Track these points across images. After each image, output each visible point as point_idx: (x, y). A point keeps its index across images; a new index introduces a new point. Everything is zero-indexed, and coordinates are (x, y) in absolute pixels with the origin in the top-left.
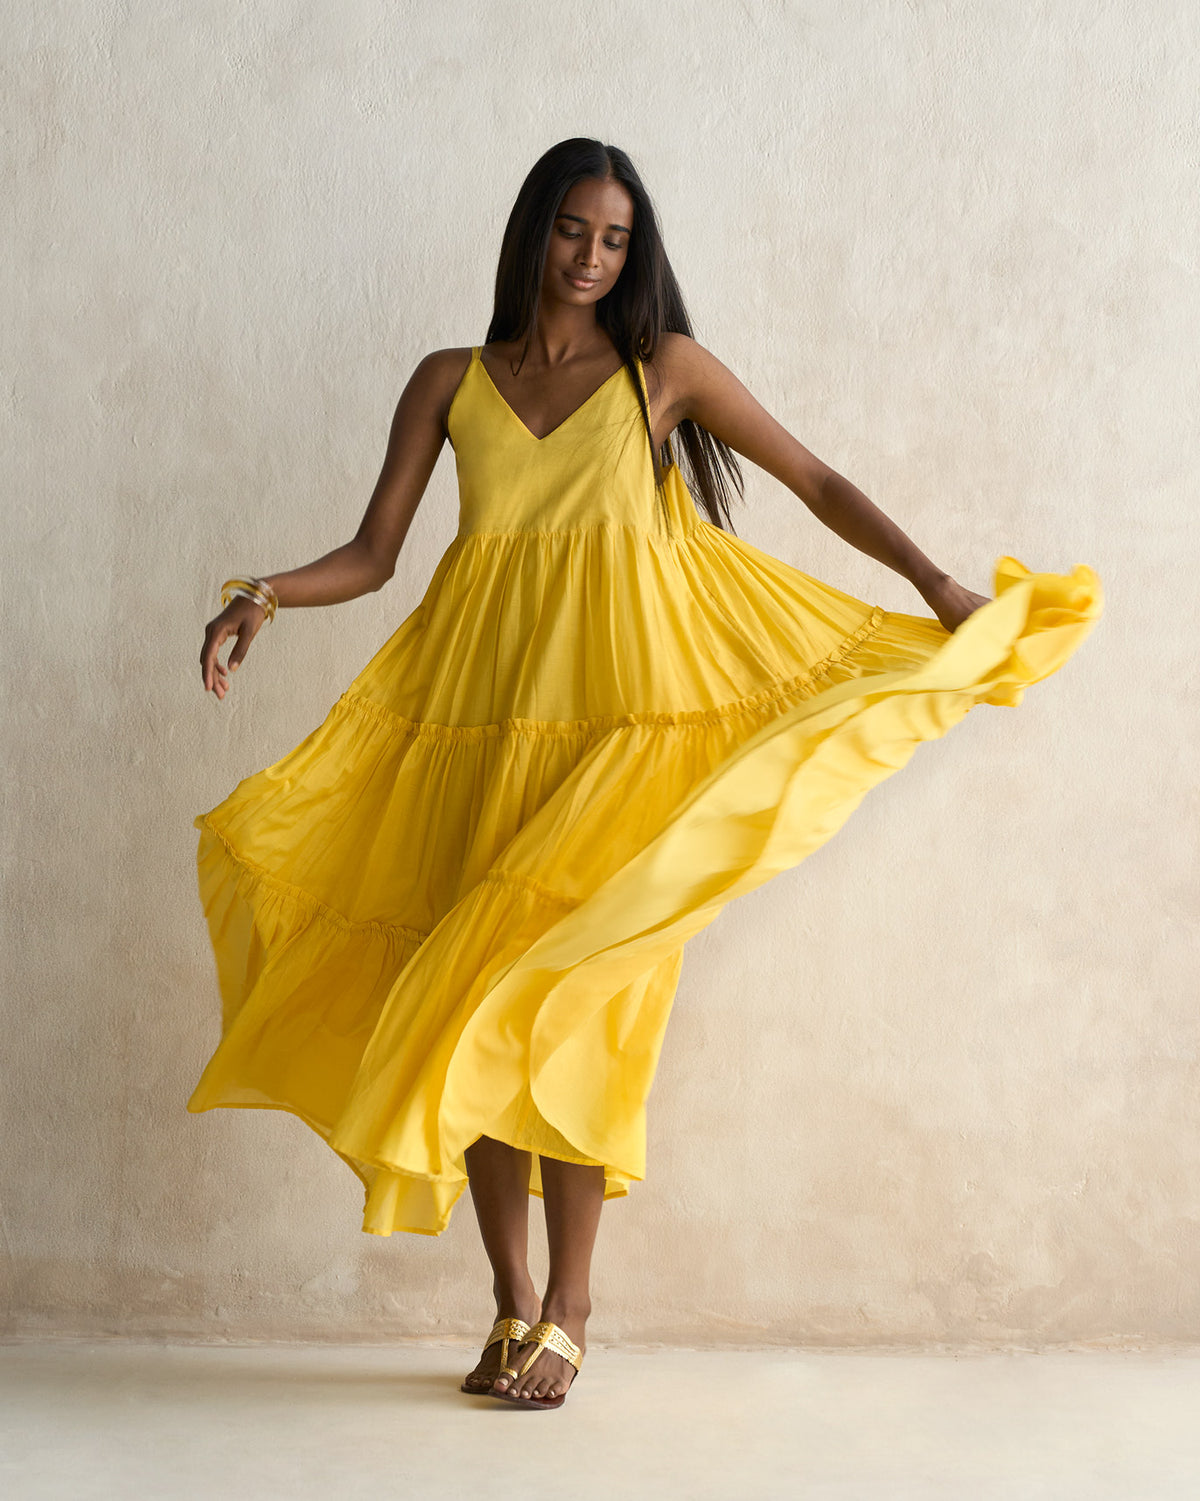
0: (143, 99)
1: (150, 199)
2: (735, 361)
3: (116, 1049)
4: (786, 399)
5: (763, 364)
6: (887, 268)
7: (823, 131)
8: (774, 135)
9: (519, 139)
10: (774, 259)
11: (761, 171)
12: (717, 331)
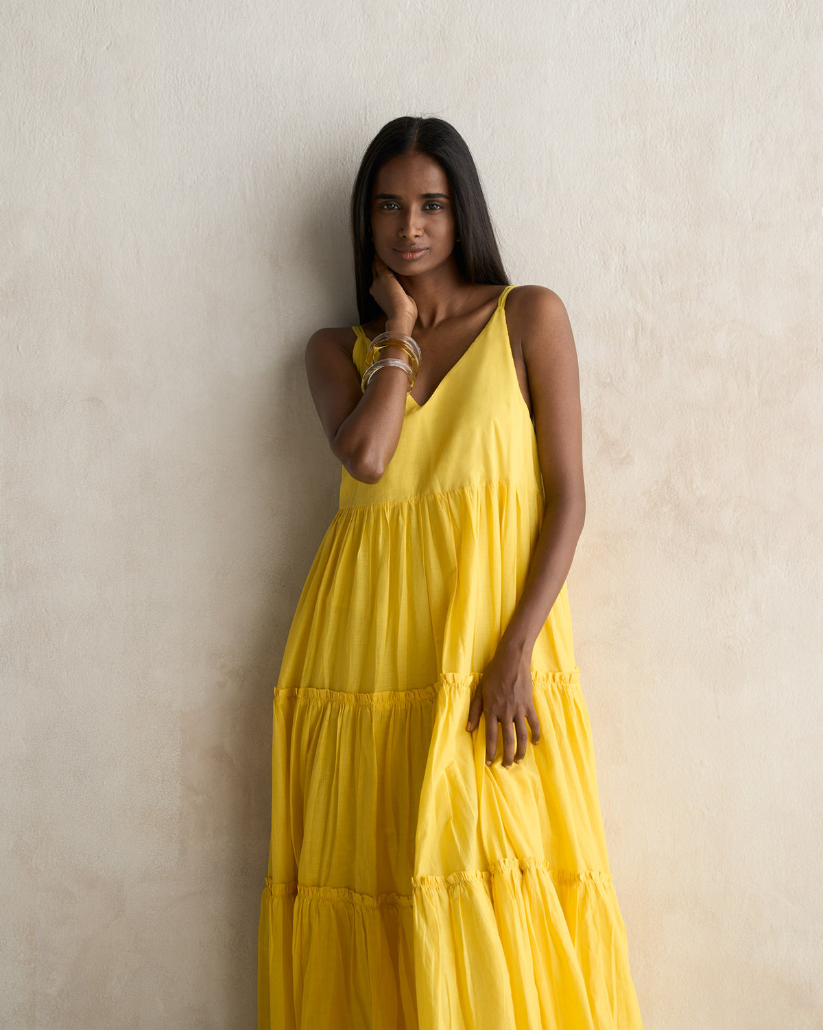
0: (17, 11)
1: (27, 110)
2: (611, 246)
3: (22, 955)
4: (662, 283)
5: (638, 249)
6: (757, 149)
7: (688, 18)
8: (639, 22)
9: (388, 37)
10: (644, 144)
11: (629, 59)
12: (592, 218)
